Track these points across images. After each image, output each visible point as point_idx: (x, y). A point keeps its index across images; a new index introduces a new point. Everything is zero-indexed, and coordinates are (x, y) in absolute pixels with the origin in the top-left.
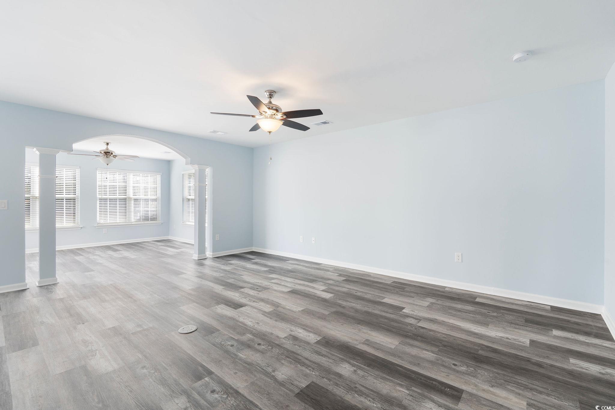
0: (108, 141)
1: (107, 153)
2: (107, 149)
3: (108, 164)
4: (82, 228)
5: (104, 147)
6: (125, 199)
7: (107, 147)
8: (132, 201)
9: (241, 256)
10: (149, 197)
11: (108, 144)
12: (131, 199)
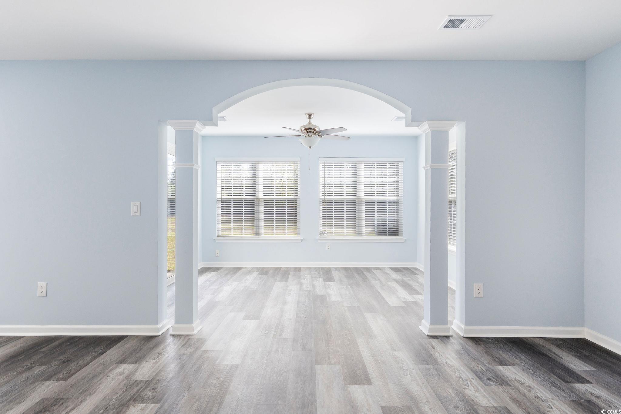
0: (310, 111)
1: (309, 130)
2: (310, 123)
3: (310, 147)
4: (302, 240)
5: (305, 122)
6: (354, 202)
7: (310, 120)
8: (362, 205)
9: (544, 351)
10: (387, 198)
11: (310, 116)
12: (361, 201)
